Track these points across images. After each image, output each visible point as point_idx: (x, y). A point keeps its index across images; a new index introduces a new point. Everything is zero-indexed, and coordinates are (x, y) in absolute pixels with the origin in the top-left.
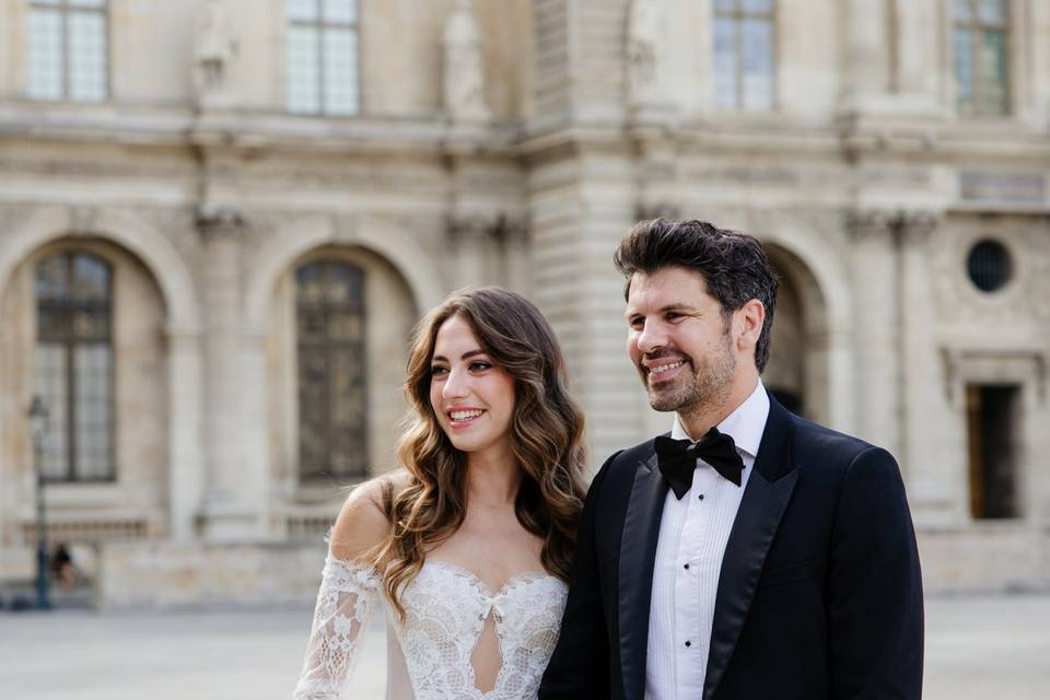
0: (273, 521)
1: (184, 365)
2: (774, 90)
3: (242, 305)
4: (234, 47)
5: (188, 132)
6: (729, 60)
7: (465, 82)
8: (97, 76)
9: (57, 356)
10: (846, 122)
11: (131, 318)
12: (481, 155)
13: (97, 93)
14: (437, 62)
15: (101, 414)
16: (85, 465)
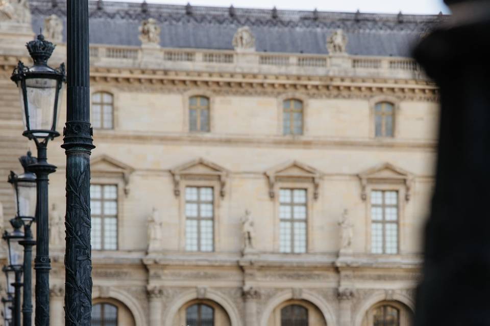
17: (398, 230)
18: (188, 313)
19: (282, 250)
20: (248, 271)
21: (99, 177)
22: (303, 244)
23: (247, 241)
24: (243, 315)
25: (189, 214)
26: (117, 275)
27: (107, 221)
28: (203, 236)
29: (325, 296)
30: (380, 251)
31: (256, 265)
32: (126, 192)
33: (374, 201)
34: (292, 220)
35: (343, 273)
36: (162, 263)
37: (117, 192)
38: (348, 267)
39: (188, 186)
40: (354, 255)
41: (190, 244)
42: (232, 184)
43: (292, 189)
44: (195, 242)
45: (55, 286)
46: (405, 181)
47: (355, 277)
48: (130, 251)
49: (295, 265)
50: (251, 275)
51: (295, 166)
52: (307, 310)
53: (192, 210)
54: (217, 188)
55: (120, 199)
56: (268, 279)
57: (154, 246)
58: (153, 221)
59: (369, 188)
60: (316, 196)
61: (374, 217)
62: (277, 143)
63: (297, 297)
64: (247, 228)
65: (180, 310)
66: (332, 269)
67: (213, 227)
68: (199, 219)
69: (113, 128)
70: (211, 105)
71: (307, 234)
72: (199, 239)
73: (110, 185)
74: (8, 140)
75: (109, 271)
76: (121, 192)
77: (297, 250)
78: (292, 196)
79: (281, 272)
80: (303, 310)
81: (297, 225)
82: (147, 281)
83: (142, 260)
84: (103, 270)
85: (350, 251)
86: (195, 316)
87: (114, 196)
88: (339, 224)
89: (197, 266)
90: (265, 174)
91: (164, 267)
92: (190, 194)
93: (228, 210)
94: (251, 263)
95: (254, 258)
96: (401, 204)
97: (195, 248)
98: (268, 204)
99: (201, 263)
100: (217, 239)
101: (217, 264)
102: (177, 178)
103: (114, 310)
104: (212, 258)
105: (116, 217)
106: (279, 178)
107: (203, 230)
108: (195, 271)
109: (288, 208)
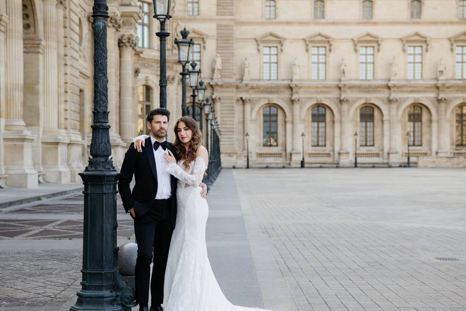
0: (451, 153)
1: (434, 126)
3: (446, 114)
4: (445, 68)
5: (436, 84)
8: (420, 74)
9: (412, 124)
11: (425, 117)
13: (420, 78)
15: (419, 134)
16: (416, 143)
17: (422, 67)
18: (312, 111)
19: (361, 78)
20: (343, 89)
21: (269, 43)
22: (372, 75)
23: (343, 74)
24: (340, 112)
25: (313, 61)
26: (277, 92)
27: (272, 65)
28: (320, 72)
29: (383, 101)
30: (412, 78)
31: (348, 86)
32: (282, 50)
33: (409, 52)
34: (366, 63)
35: (392, 89)
36: (299, 85)
37: (277, 50)
38: (395, 86)
39: (313, 47)
40: (398, 80)
41: (314, 76)
42: (335, 45)
43: (366, 47)
44: (316, 75)
45: (246, 98)
46: (426, 41)
47: (399, 91)
48: (283, 80)
49: (367, 85)
50: (345, 91)
51: (368, 35)
52: (373, 109)
53: (314, 59)
54: (328, 48)
55: (279, 54)
56: (353, 93)
57: (295, 77)
58: (295, 65)
59: (407, 45)
60: (378, 50)
61: (409, 60)
62: (359, 23)
63: (368, 102)
64: (343, 67)
65: (308, 109)
66: (387, 88)
67: (326, 67)
68: (318, 63)
69: (275, 18)
70: (325, 5)
71: (374, 70)
72: (318, 73)
73: (274, 47)
74: (224, 26)
75: (273, 90)
76: (279, 51)
77: (368, 78)
78: (366, 51)
79: (360, 90)
80: (372, 109)
81: (368, 65)
82: (292, 95)
83: (289, 85)
84: (270, 90)
85: (396, 78)
86: (316, 112)
87: (276, 53)
88: (391, 64)
89: (317, 87)
90: (352, 39)
91: (301, 88)
92: (314, 51)
93: (333, 58)
94: (345, 85)
95: (346, 83)
96: (424, 53)
97: (316, 78)
98: (353, 54)
99: (318, 86)
100: (327, 73)
101: (327, 86)
102: (307, 42)
103: (275, 109)
104: (325, 83)
105: (277, 63)
106: (360, 42)
107: (320, 69)
108: (315, 90)
109: (364, 57)
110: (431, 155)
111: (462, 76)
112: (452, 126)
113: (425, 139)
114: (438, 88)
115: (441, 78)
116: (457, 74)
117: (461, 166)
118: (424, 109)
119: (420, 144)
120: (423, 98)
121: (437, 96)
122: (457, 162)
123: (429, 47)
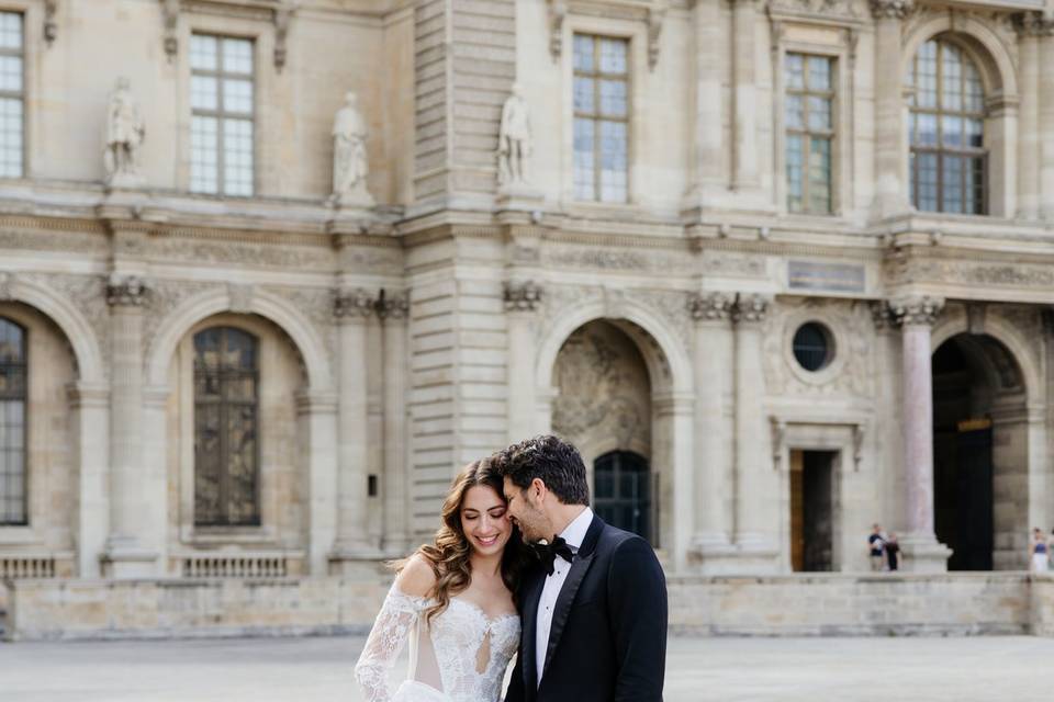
0: (172, 560)
1: (92, 419)
2: (628, 185)
3: (145, 366)
4: (142, 133)
5: (98, 208)
6: (588, 157)
7: (352, 170)
8: (16, 155)
10: (691, 215)
11: (44, 377)
12: (364, 235)
13: (15, 171)
14: (327, 151)
15: (16, 463)
110: (74, 572)
111: (221, 180)
112: (174, 426)
113: (45, 486)
114: (106, 227)
115: (119, 180)
116: (196, 171)
117: (230, 628)
118: (38, 337)
119: (20, 519)
120: (33, 274)
121: (100, 268)
122: (214, 611)
123: (58, 19)
